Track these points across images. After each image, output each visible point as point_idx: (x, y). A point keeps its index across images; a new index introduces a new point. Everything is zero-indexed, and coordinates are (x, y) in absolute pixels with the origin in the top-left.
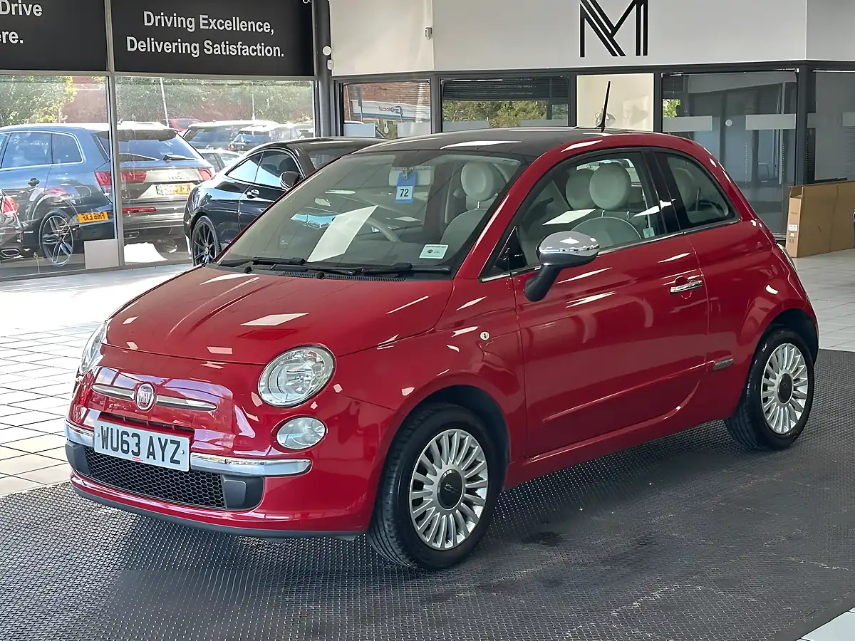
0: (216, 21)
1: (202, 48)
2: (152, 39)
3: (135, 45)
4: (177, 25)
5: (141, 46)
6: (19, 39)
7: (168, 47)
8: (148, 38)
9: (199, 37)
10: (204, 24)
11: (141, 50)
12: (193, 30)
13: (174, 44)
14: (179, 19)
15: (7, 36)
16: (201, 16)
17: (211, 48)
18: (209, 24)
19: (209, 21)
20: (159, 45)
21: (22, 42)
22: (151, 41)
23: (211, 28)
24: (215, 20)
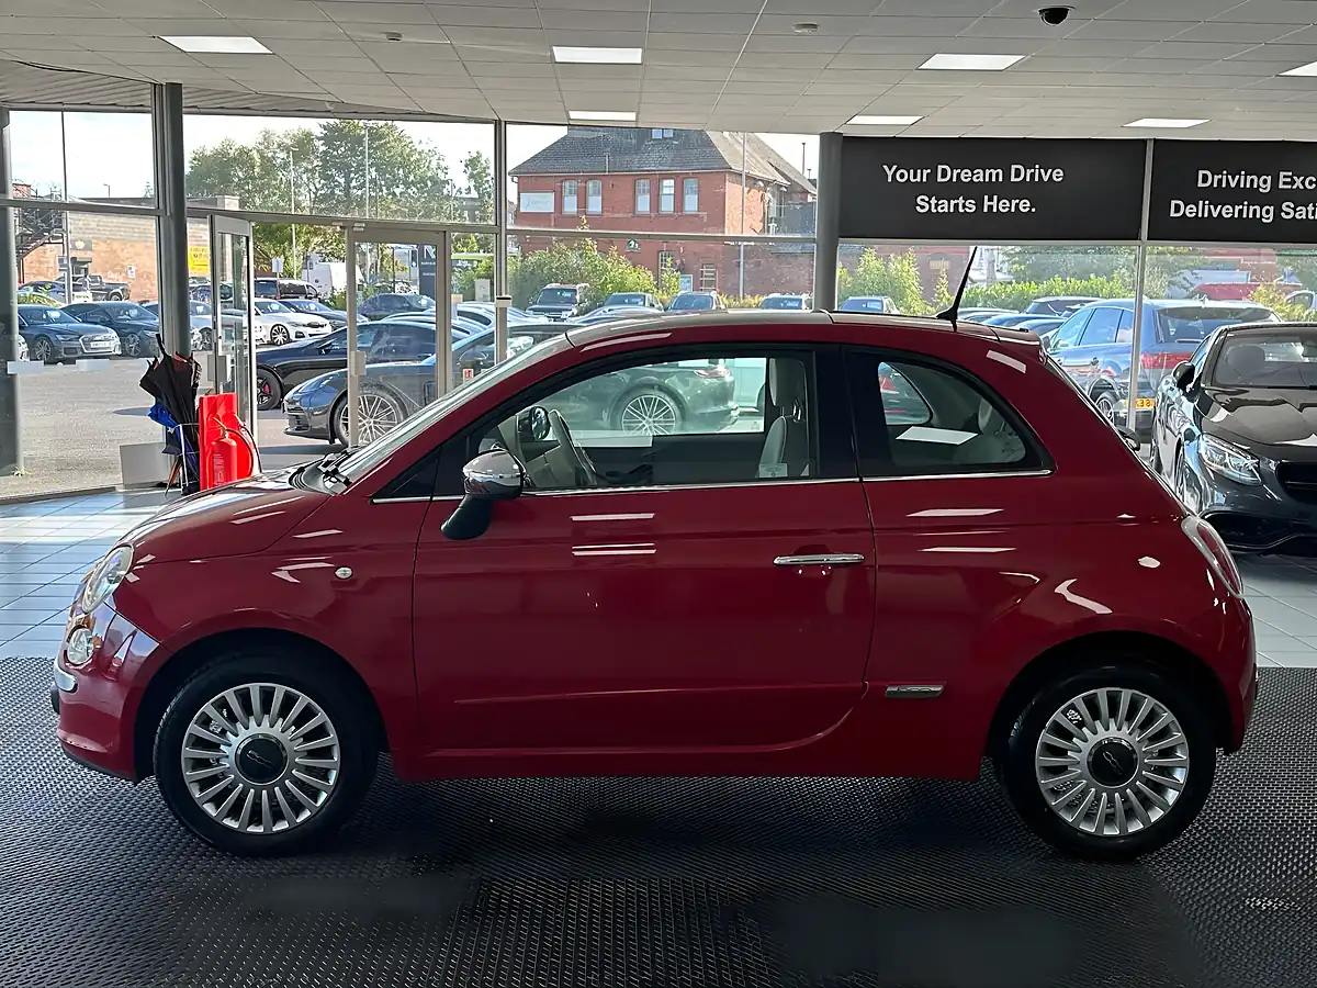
0: (1304, 179)
1: (1278, 211)
2: (1207, 202)
3: (1181, 209)
4: (1245, 184)
5: (1190, 211)
6: (1031, 208)
7: (1227, 211)
8: (1201, 202)
9: (1276, 198)
10: (1285, 183)
11: (1189, 215)
12: (1269, 189)
13: (1237, 208)
14: (1249, 178)
15: (1017, 205)
16: (1282, 174)
17: (1292, 212)
18: (1293, 182)
19: (1292, 179)
20: (1215, 209)
21: (1033, 210)
22: (1204, 205)
23: (1295, 187)
24: (1302, 178)
